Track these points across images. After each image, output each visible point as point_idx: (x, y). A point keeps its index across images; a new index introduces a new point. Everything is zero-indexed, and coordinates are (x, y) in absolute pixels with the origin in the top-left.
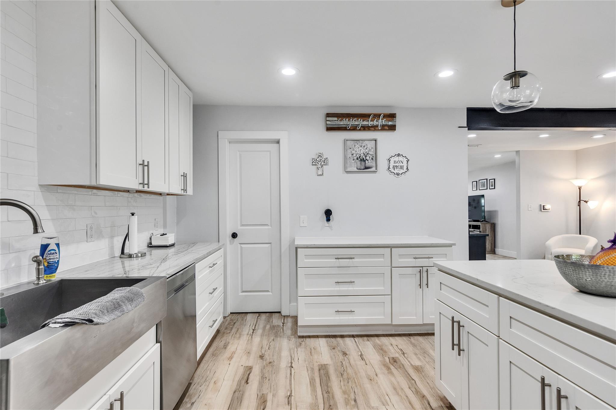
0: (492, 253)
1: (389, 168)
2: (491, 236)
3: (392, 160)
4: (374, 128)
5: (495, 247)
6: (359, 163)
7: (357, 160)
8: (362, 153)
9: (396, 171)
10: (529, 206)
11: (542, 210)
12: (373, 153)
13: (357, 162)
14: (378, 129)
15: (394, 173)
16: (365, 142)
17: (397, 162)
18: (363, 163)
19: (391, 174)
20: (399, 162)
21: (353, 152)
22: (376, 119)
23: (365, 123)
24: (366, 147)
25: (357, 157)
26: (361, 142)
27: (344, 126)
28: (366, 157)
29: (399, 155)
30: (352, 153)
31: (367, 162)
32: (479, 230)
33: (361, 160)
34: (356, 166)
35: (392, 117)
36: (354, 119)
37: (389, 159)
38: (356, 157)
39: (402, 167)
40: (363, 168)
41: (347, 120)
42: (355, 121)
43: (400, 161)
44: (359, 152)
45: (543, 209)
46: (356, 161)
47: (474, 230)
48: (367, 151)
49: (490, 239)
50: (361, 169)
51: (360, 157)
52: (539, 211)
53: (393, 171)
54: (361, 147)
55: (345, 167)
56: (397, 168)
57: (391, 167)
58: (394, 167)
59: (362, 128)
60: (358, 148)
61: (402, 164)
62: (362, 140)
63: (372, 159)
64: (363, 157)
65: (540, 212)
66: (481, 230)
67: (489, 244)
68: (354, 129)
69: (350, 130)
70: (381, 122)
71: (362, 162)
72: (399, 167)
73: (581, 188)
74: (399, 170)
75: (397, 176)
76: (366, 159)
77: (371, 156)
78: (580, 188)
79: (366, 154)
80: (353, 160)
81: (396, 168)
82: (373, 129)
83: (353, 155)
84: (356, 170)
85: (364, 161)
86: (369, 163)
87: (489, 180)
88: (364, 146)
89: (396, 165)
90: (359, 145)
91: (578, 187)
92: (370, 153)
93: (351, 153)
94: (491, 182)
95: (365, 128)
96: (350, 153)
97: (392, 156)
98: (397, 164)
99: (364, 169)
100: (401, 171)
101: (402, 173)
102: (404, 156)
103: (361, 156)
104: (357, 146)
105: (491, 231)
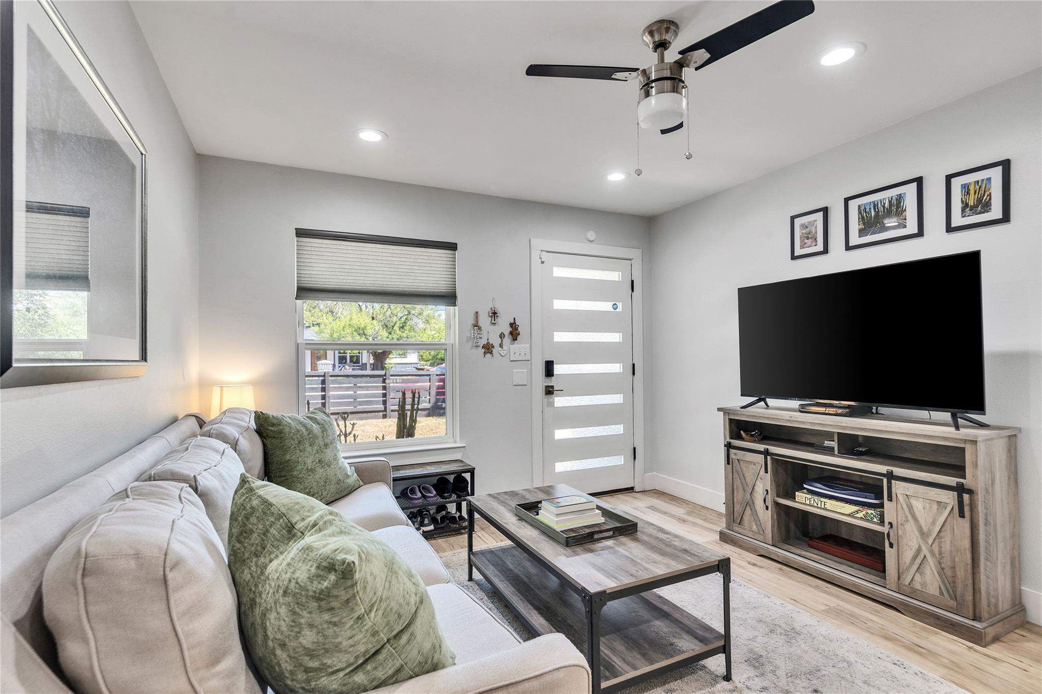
32: (949, 480)
47: (891, 473)
49: (1008, 535)
66: (967, 480)
67: (1004, 567)
87: (949, 177)
94: (966, 187)
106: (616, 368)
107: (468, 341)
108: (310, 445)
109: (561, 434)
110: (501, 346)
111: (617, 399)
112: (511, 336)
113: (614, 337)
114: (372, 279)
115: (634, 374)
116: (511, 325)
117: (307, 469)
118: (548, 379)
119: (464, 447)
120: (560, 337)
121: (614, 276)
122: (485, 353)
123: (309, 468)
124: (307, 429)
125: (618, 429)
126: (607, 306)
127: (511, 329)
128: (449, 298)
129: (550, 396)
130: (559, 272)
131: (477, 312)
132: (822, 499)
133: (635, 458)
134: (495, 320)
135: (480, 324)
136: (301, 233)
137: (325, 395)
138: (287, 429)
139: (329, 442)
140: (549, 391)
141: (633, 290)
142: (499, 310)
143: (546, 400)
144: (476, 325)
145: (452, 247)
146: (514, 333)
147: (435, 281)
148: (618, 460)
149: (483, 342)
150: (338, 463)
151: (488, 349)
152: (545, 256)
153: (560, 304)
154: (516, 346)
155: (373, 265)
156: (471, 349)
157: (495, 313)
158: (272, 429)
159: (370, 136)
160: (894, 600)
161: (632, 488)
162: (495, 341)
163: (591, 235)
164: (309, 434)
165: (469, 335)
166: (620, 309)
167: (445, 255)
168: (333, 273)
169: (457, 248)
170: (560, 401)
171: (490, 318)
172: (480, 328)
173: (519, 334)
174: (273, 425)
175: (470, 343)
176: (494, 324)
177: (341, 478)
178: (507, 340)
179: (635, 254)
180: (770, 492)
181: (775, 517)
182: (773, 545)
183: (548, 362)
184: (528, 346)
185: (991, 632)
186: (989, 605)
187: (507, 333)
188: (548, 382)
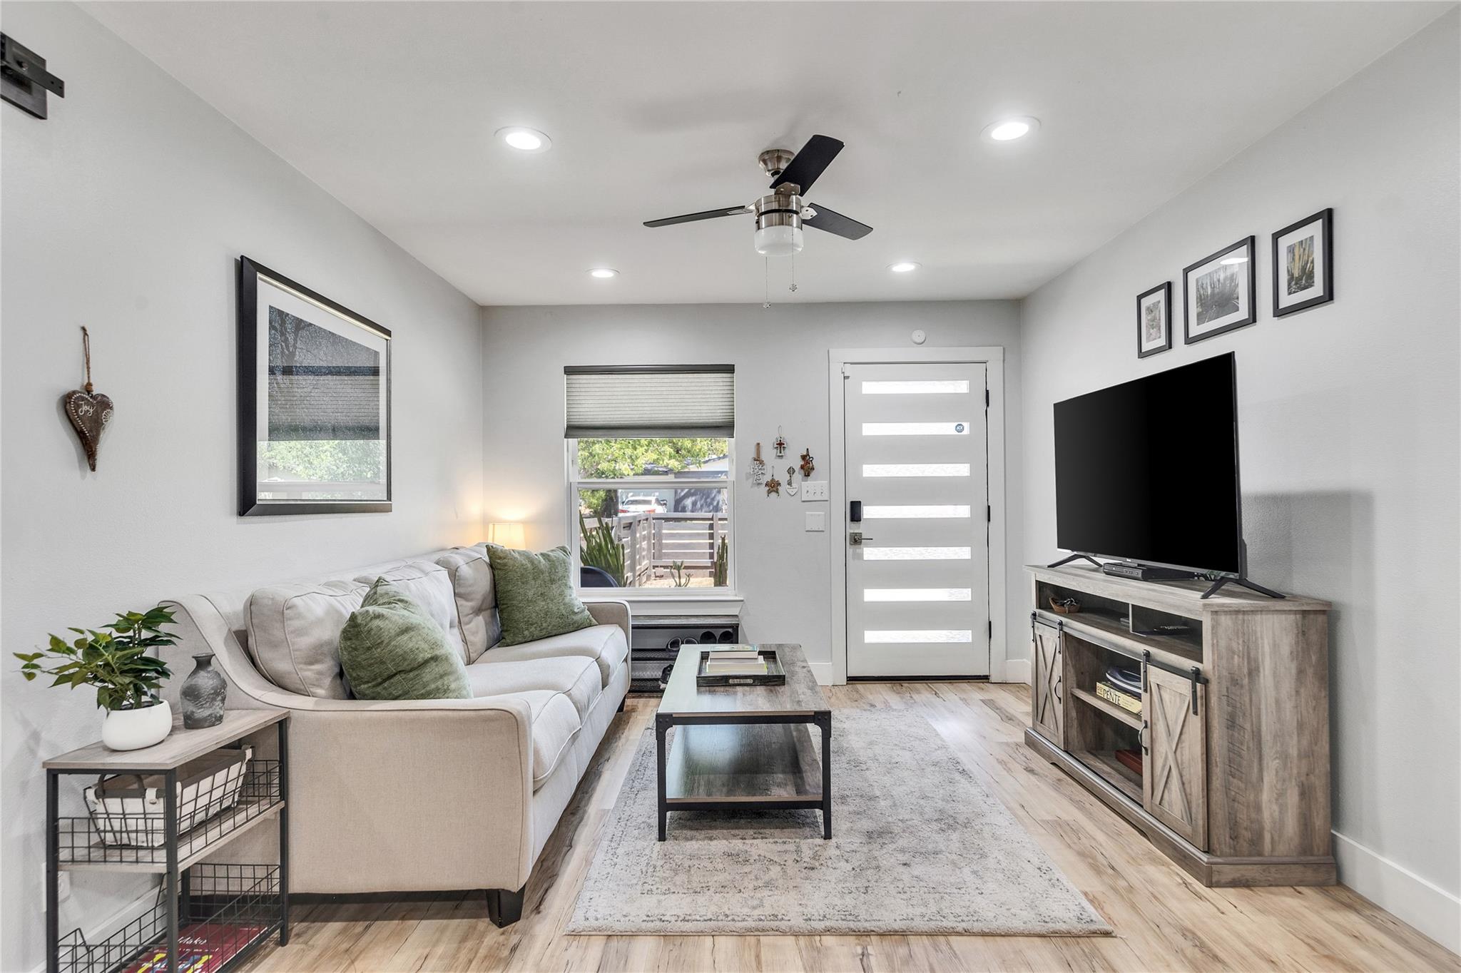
0: (1309, 875)
2: (1301, 726)
5: (1335, 815)
32: (1188, 664)
47: (1148, 655)
49: (1294, 752)
66: (1206, 666)
67: (1281, 795)
87: (1276, 237)
94: (1291, 249)
105: (1301, 672)
106: (962, 511)
107: (747, 479)
108: (534, 579)
109: (872, 595)
110: (790, 483)
111: (964, 553)
112: (802, 472)
113: (962, 470)
114: (639, 412)
115: (989, 520)
116: (804, 457)
117: (528, 600)
118: (854, 525)
119: (742, 601)
120: (871, 471)
121: (962, 387)
122: (769, 492)
123: (530, 599)
124: (532, 563)
125: (964, 594)
126: (948, 429)
127: (802, 463)
128: (726, 427)
129: (857, 546)
130: (870, 388)
131: (758, 444)
132: (1117, 693)
133: (990, 637)
134: (780, 452)
135: (763, 457)
136: (570, 371)
137: (713, 543)
138: (511, 562)
139: (556, 578)
140: (856, 540)
141: (988, 405)
142: (788, 440)
143: (851, 550)
144: (758, 459)
145: (729, 369)
146: (807, 467)
147: (711, 411)
148: (965, 636)
149: (768, 478)
150: (563, 599)
151: (773, 486)
152: (849, 370)
153: (871, 429)
154: (810, 484)
155: (640, 397)
156: (752, 487)
157: (780, 444)
158: (499, 561)
159: (602, 274)
160: (1144, 824)
161: (985, 678)
162: (782, 477)
163: (918, 335)
164: (533, 569)
165: (748, 471)
166: (966, 432)
167: (721, 380)
168: (601, 409)
169: (734, 370)
170: (870, 553)
171: (776, 450)
172: (762, 463)
173: (813, 469)
174: (500, 558)
175: (751, 480)
176: (781, 457)
177: (565, 613)
178: (798, 476)
179: (993, 355)
180: (1063, 680)
181: (1074, 714)
182: (1066, 752)
183: (852, 503)
184: (825, 482)
185: (1230, 873)
186: (1234, 837)
187: (797, 468)
188: (854, 528)
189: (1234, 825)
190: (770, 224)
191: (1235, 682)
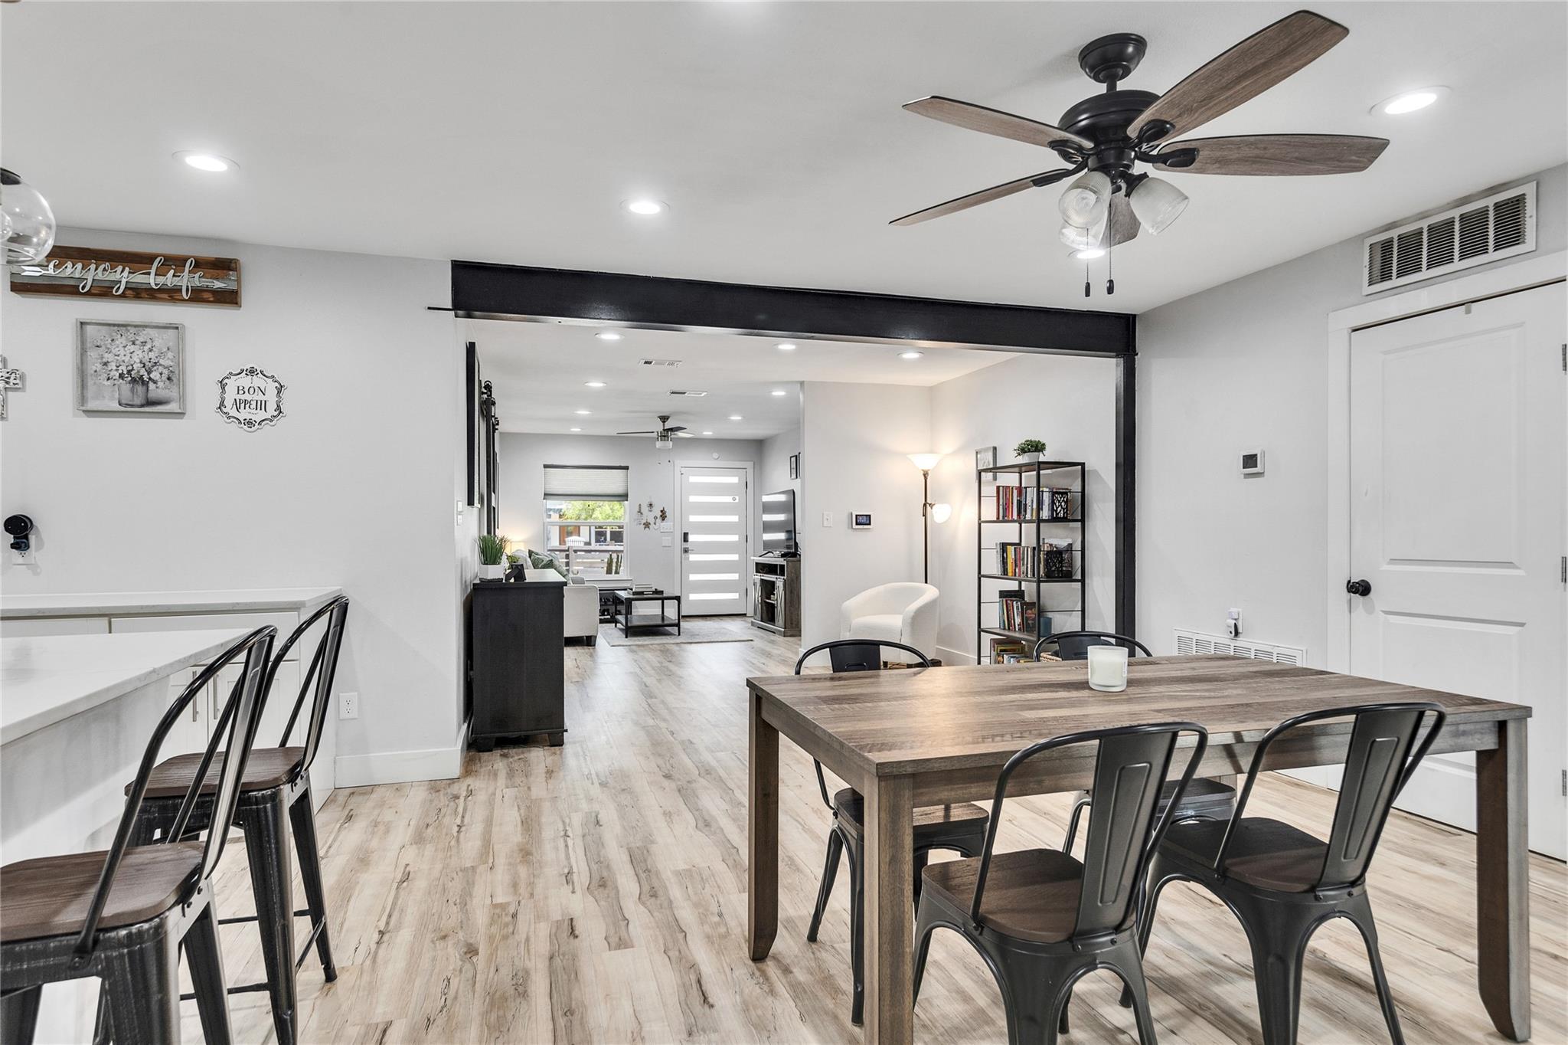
1: (222, 404)
3: (232, 385)
4: (171, 295)
6: (125, 387)
7: (121, 381)
8: (138, 361)
9: (244, 414)
10: (826, 517)
11: (855, 526)
12: (172, 364)
13: (119, 386)
14: (180, 298)
15: (237, 419)
16: (144, 332)
17: (246, 390)
18: (140, 389)
19: (230, 421)
20: (252, 390)
21: (108, 357)
22: (172, 271)
23: (138, 278)
24: (149, 346)
25: (120, 372)
26: (132, 330)
27: (72, 283)
28: (149, 374)
29: (252, 372)
30: (105, 360)
31: (151, 386)
32: (782, 578)
33: (134, 381)
34: (117, 396)
35: (223, 268)
36: (102, 267)
37: (221, 382)
38: (117, 370)
39: (262, 405)
40: (138, 401)
41: (79, 266)
42: (104, 269)
43: (257, 389)
44: (127, 359)
45: (857, 524)
46: (116, 382)
48: (151, 355)
50: (132, 406)
51: (129, 372)
52: (848, 528)
53: (233, 412)
54: (134, 343)
55: (83, 399)
56: (247, 406)
57: (229, 402)
58: (238, 404)
59: (128, 292)
60: (125, 347)
61: (261, 397)
62: (136, 326)
63: (169, 379)
64: (139, 372)
65: (850, 530)
66: (786, 577)
68: (103, 292)
69: (89, 294)
70: (186, 280)
71: (136, 386)
72: (254, 403)
73: (927, 473)
74: (254, 411)
75: (246, 427)
76: (150, 379)
77: (166, 372)
78: (925, 475)
79: (150, 365)
80: (108, 379)
81: (242, 405)
82: (166, 296)
83: (105, 364)
84: (115, 406)
85: (145, 384)
86: (159, 391)
88: (144, 343)
89: (243, 397)
90: (127, 339)
91: (922, 473)
92: (161, 362)
93: (99, 361)
95: (137, 293)
96: (97, 359)
97: (230, 374)
98: (247, 397)
99: (142, 406)
100: (260, 415)
101: (263, 421)
102: (266, 374)
103: (133, 369)
104: (120, 341)
106: (735, 538)
107: (635, 521)
109: (693, 577)
110: (655, 524)
111: (735, 557)
112: (661, 518)
113: (735, 519)
114: (584, 488)
115: (746, 542)
116: (662, 511)
119: (632, 580)
120: (693, 518)
121: (735, 480)
122: (645, 528)
125: (735, 576)
126: (728, 499)
128: (624, 497)
129: (686, 554)
130: (693, 479)
131: (640, 505)
133: (746, 595)
134: (651, 509)
135: (642, 511)
136: (546, 466)
140: (686, 551)
141: (746, 489)
142: (654, 503)
143: (684, 556)
144: (640, 512)
145: (626, 468)
146: (663, 516)
147: (616, 488)
148: (735, 596)
149: (644, 521)
151: (647, 525)
152: (683, 470)
153: (693, 499)
154: (664, 523)
156: (638, 526)
157: (651, 505)
160: (776, 629)
161: (745, 615)
162: (651, 521)
163: (715, 455)
165: (635, 517)
166: (737, 501)
167: (622, 473)
168: (562, 486)
169: (628, 469)
170: (693, 557)
171: (648, 507)
172: (642, 514)
173: (666, 517)
175: (637, 522)
176: (651, 511)
178: (659, 520)
179: (749, 465)
180: (761, 596)
181: (764, 608)
182: (762, 621)
183: (685, 533)
184: (672, 523)
185: (789, 633)
186: (792, 624)
187: (659, 516)
188: (685, 545)
189: (792, 620)
190: (661, 440)
191: (792, 580)
